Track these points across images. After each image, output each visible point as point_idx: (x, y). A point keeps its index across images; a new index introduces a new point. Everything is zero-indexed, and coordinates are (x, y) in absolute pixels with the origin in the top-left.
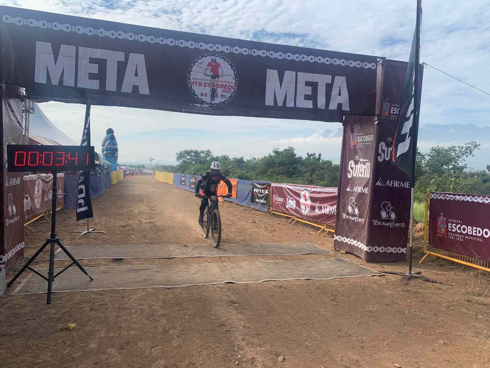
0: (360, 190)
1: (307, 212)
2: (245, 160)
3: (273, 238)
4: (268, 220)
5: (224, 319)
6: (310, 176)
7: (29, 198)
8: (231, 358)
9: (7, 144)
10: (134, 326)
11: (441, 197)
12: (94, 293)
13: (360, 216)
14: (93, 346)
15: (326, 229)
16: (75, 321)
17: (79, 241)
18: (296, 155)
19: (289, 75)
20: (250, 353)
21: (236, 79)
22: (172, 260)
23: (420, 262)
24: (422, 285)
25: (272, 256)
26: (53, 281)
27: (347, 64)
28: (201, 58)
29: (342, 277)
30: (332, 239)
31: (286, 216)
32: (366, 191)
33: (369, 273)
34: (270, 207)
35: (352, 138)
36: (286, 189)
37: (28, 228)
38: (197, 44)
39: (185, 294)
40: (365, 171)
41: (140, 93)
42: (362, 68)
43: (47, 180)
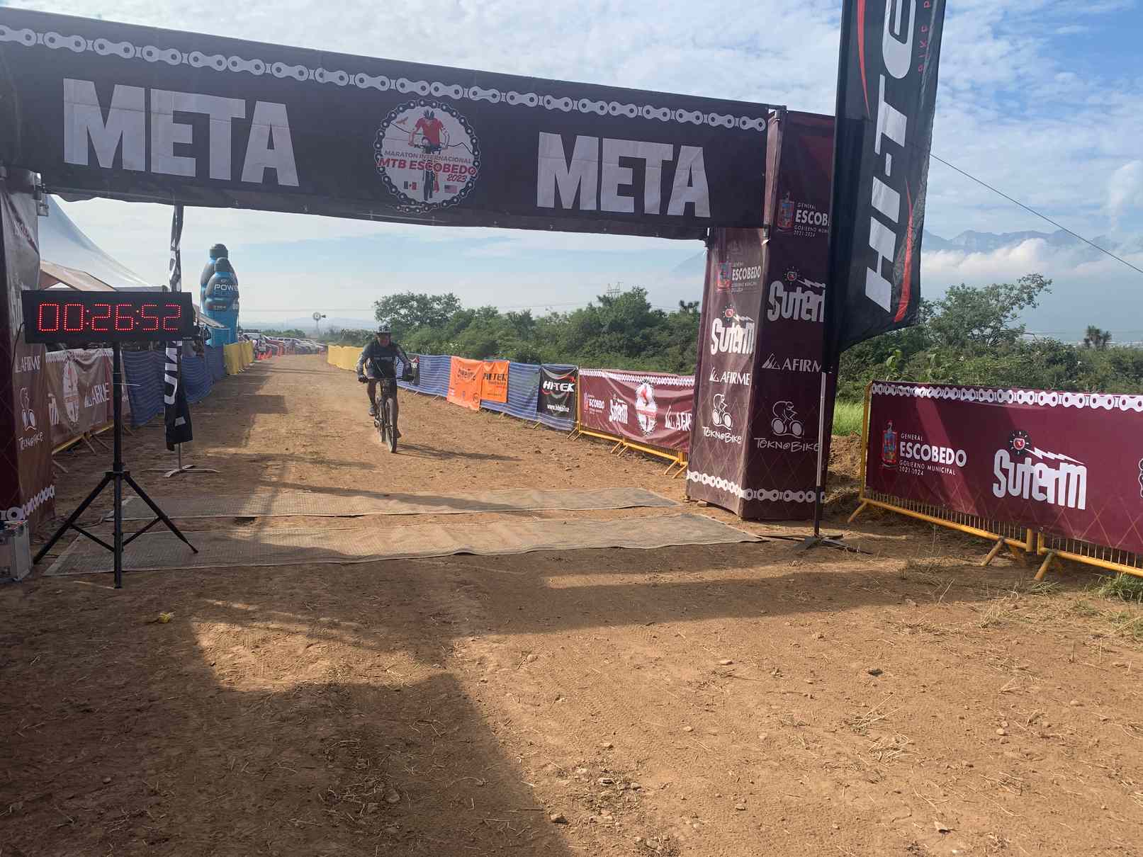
0: (734, 379)
1: (650, 428)
3: (572, 480)
4: (569, 448)
5: (442, 606)
7: (54, 400)
11: (891, 391)
13: (735, 431)
14: (206, 643)
15: (682, 463)
16: (171, 609)
17: (165, 488)
18: (648, 306)
19: (585, 145)
20: (478, 650)
21: (476, 153)
22: (354, 519)
23: (849, 521)
25: (558, 512)
26: (123, 551)
27: (705, 121)
28: (402, 111)
29: (684, 544)
31: (608, 440)
32: (747, 380)
33: (737, 538)
34: (576, 420)
35: (719, 272)
36: (610, 382)
38: (393, 82)
40: (743, 341)
41: (281, 182)
42: (736, 129)
43: (86, 363)
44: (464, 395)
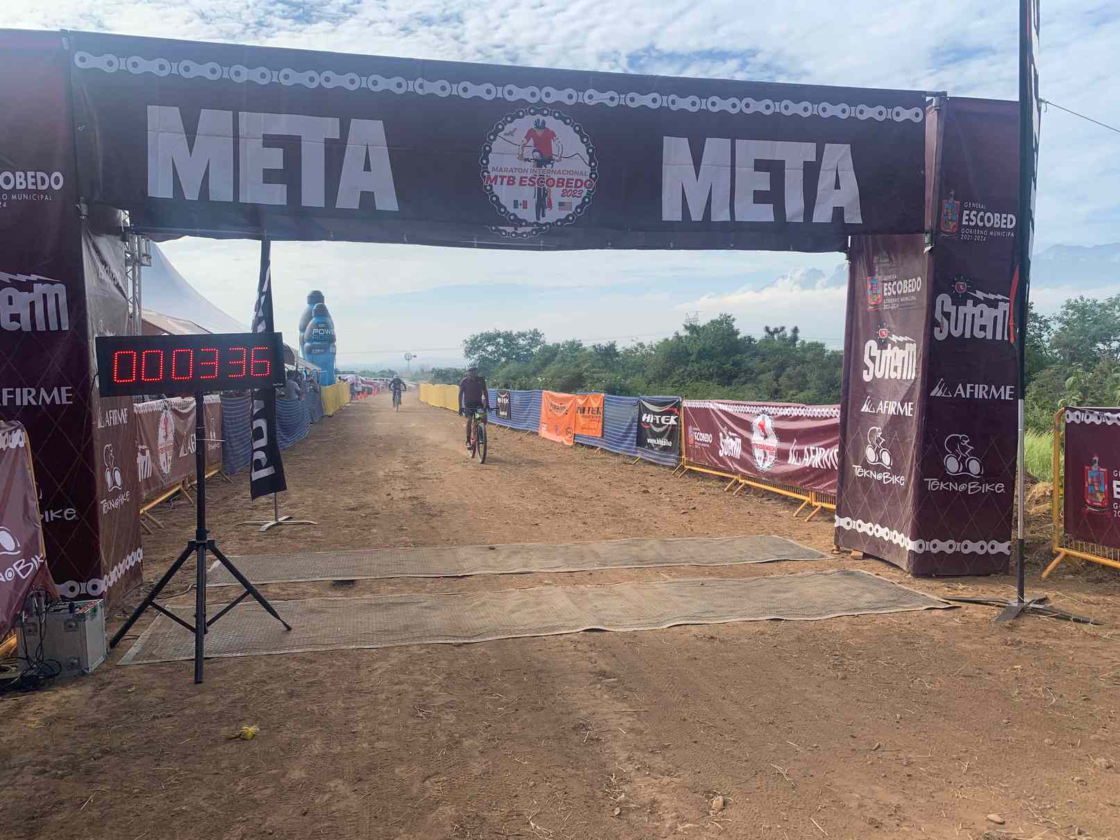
0: (893, 409)
1: (768, 464)
2: (619, 348)
3: (692, 526)
4: (676, 485)
5: (584, 712)
6: (776, 380)
7: (148, 452)
8: (602, 801)
9: (96, 335)
10: (384, 729)
11: (1093, 419)
12: (294, 657)
13: (896, 469)
14: (297, 774)
15: (814, 504)
16: (256, 720)
17: (258, 544)
18: (737, 333)
19: (716, 148)
20: (645, 789)
21: (593, 164)
22: (463, 580)
23: (1045, 575)
24: (1050, 629)
25: (690, 568)
26: (206, 632)
27: (853, 115)
28: (511, 122)
29: (856, 614)
30: (831, 524)
31: (719, 476)
32: (908, 410)
33: (920, 603)
34: (680, 454)
35: (869, 287)
36: (719, 413)
37: (148, 518)
38: (500, 89)
39: (495, 658)
40: (903, 364)
41: (378, 207)
42: (889, 121)
43: (184, 411)
44: (557, 430)
